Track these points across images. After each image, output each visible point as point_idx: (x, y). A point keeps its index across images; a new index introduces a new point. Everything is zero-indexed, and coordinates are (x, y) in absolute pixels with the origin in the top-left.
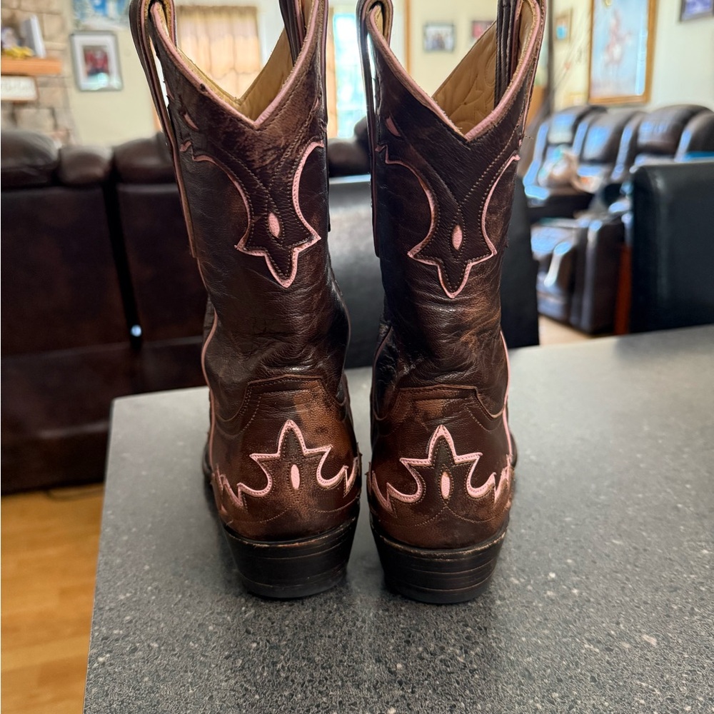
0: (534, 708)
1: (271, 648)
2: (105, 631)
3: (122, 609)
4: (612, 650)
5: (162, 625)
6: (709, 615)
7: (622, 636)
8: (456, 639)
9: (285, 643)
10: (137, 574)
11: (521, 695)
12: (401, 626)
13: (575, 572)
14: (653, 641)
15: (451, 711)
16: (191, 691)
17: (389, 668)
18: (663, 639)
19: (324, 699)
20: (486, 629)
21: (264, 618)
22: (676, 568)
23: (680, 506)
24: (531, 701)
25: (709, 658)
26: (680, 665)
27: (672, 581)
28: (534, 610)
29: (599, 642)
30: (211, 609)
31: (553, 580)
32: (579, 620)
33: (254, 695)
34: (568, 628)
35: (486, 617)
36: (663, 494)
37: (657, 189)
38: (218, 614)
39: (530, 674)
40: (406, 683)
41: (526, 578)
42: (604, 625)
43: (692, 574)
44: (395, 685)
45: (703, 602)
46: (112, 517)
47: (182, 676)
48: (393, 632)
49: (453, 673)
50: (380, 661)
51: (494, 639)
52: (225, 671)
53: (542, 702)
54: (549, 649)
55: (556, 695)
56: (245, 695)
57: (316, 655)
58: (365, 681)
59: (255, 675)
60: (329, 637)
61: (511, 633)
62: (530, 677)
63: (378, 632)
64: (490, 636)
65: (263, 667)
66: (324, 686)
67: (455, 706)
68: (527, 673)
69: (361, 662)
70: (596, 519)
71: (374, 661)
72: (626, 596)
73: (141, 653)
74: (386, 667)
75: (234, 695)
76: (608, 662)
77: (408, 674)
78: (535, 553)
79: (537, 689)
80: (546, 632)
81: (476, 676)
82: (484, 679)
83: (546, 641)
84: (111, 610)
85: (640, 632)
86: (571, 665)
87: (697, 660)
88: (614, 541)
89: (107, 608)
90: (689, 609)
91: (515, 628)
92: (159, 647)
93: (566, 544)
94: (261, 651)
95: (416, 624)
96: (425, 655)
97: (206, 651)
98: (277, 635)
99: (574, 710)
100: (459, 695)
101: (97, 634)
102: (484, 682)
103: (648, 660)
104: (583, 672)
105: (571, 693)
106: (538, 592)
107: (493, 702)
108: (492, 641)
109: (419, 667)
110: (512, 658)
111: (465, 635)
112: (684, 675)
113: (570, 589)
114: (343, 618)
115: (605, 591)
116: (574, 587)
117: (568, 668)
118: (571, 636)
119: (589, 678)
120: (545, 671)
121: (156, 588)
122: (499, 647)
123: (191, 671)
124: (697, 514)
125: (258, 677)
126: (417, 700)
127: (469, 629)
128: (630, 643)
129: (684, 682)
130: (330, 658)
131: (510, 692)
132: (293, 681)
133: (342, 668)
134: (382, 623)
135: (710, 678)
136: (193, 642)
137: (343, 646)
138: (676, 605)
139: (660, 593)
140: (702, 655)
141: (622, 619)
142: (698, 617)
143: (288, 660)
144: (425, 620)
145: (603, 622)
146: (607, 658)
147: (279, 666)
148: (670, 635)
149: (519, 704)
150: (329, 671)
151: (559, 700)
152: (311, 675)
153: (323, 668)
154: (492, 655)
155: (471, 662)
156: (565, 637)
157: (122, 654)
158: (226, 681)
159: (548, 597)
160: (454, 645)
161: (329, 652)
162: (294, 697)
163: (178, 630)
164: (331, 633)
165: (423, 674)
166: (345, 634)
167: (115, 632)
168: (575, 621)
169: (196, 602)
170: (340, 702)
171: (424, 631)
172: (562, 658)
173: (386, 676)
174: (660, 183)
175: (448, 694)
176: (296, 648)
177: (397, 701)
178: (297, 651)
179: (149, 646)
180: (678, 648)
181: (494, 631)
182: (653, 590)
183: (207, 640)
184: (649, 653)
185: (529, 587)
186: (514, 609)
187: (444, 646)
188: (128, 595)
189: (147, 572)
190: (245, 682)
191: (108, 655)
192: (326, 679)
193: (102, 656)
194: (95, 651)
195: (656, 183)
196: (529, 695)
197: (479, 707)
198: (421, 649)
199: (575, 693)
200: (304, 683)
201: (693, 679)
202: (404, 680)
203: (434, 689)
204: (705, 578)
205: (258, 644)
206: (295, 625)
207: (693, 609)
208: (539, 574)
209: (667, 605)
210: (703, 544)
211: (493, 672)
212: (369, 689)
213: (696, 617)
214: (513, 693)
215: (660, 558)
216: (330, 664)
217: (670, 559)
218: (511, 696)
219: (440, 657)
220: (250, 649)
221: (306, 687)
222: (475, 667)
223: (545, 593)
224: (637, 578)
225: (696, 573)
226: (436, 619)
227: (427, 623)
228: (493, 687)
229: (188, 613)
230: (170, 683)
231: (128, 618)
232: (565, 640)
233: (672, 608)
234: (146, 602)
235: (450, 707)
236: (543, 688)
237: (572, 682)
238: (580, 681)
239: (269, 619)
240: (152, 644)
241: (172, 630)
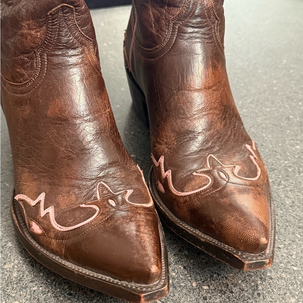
6: (289, 185)
22: (278, 157)
27: (273, 165)
43: (286, 160)
45: (287, 178)
52: (5, 216)
90: (278, 182)
124: (300, 123)
140: (278, 208)
142: (282, 186)
204: (293, 163)
207: (280, 182)
210: (298, 142)
217: (276, 151)
225: (289, 160)
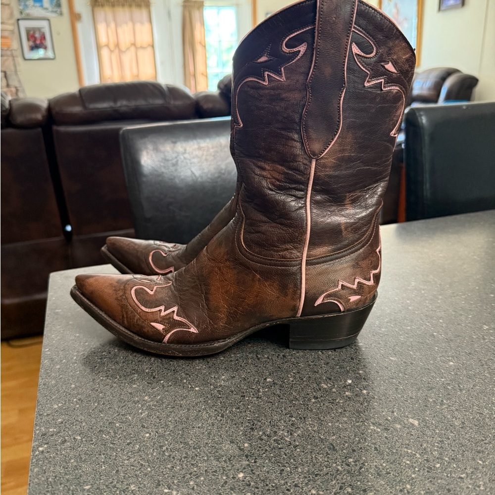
0: (336, 469)
1: (159, 436)
2: (44, 430)
3: (56, 415)
4: (389, 430)
5: (84, 424)
6: (453, 404)
7: (395, 420)
8: (284, 426)
9: (168, 433)
10: (66, 390)
11: (328, 461)
12: (248, 418)
13: (364, 379)
14: (416, 423)
15: (281, 473)
16: (103, 468)
17: (239, 447)
18: (423, 421)
19: (195, 469)
20: (305, 418)
21: (154, 417)
22: (432, 375)
23: (435, 334)
24: (334, 465)
25: (452, 432)
26: (433, 438)
27: (429, 383)
28: (337, 405)
29: (380, 425)
30: (117, 412)
31: (350, 385)
32: (367, 411)
33: (147, 468)
34: (360, 416)
35: (305, 411)
36: (424, 326)
37: (422, 123)
38: (122, 415)
39: (334, 447)
40: (251, 456)
41: (332, 384)
42: (384, 413)
43: (442, 378)
44: (244, 458)
45: (449, 396)
46: (49, 353)
47: (97, 458)
48: (242, 423)
49: (282, 448)
50: (233, 442)
51: (310, 424)
52: (127, 453)
53: (342, 465)
54: (347, 431)
55: (351, 460)
56: (141, 468)
57: (190, 440)
58: (223, 456)
59: (148, 455)
60: (199, 428)
61: (322, 421)
62: (334, 449)
63: (232, 423)
64: (308, 423)
65: (154, 450)
66: (195, 460)
67: (283, 470)
68: (332, 447)
69: (221, 444)
70: (379, 344)
71: (229, 442)
72: (399, 394)
73: (68, 443)
74: (237, 446)
75: (133, 469)
76: (386, 437)
77: (252, 450)
78: (338, 367)
79: (339, 457)
80: (345, 419)
81: (298, 450)
82: (303, 452)
83: (345, 425)
84: (48, 415)
85: (407, 417)
86: (361, 440)
87: (445, 434)
88: (391, 358)
89: (45, 414)
90: (440, 401)
91: (324, 417)
92: (82, 439)
93: (359, 361)
94: (152, 439)
95: (258, 417)
96: (264, 437)
97: (114, 440)
98: (163, 428)
99: (363, 469)
100: (287, 463)
101: (38, 432)
102: (303, 453)
103: (412, 435)
104: (369, 445)
105: (361, 458)
106: (340, 393)
107: (309, 466)
108: (308, 426)
109: (260, 445)
110: (322, 437)
111: (291, 423)
112: (436, 444)
113: (361, 390)
114: (209, 415)
115: (385, 391)
116: (364, 389)
117: (359, 442)
118: (362, 422)
119: (373, 449)
120: (344, 445)
121: (79, 400)
122: (313, 430)
123: (104, 454)
124: (447, 339)
125: (150, 456)
126: (258, 467)
127: (294, 419)
128: (401, 424)
129: (436, 448)
130: (199, 441)
131: (321, 460)
132: (173, 458)
133: (207, 448)
134: (235, 417)
135: (453, 445)
136: (105, 435)
137: (208, 434)
138: (432, 398)
139: (421, 392)
140: (447, 430)
141: (395, 409)
142: (446, 406)
143: (170, 444)
144: (264, 414)
145: (383, 412)
146: (385, 435)
147: (164, 448)
148: (427, 418)
149: (327, 467)
150: (198, 450)
151: (353, 463)
152: (186, 453)
153: (194, 449)
154: (309, 435)
155: (295, 441)
156: (358, 422)
157: (56, 445)
158: (128, 460)
159: (347, 396)
160: (283, 430)
161: (199, 437)
162: (174, 468)
163: (95, 427)
164: (200, 425)
165: (262, 450)
166: (210, 425)
167: (51, 430)
168: (365, 412)
169: (107, 408)
170: (206, 471)
171: (263, 421)
172: (355, 436)
173: (237, 452)
174: (424, 120)
175: (278, 462)
176: (176, 436)
177: (244, 468)
178: (176, 438)
179: (74, 438)
180: (432, 427)
181: (310, 420)
182: (417, 390)
183: (115, 433)
184: (413, 431)
185: (334, 390)
186: (324, 404)
187: (277, 430)
188: (60, 405)
189: (73, 389)
190: (141, 459)
191: (46, 446)
192: (197, 456)
193: (42, 447)
194: (37, 443)
195: (421, 119)
196: (333, 461)
197: (300, 470)
198: (261, 433)
199: (364, 458)
200: (181, 459)
201: (441, 447)
202: (249, 454)
203: (270, 459)
204: (451, 380)
205: (150, 434)
206: (176, 421)
207: (442, 401)
208: (341, 381)
209: (425, 399)
210: (450, 358)
211: (309, 447)
212: (225, 461)
213: (444, 406)
214: (323, 460)
215: (421, 368)
216: (199, 446)
217: (428, 369)
218: (321, 462)
219: (274, 438)
220: (144, 438)
221: (183, 461)
222: (297, 444)
223: (345, 394)
224: (406, 382)
225: (445, 378)
226: (272, 413)
227: (265, 416)
228: (309, 457)
229: (101, 415)
230: (89, 463)
231: (60, 420)
232: (357, 424)
233: (429, 401)
234: (72, 409)
235: (280, 471)
236: (343, 456)
237: (361, 451)
238: (367, 450)
239: (158, 417)
240: (76, 437)
241: (90, 427)
